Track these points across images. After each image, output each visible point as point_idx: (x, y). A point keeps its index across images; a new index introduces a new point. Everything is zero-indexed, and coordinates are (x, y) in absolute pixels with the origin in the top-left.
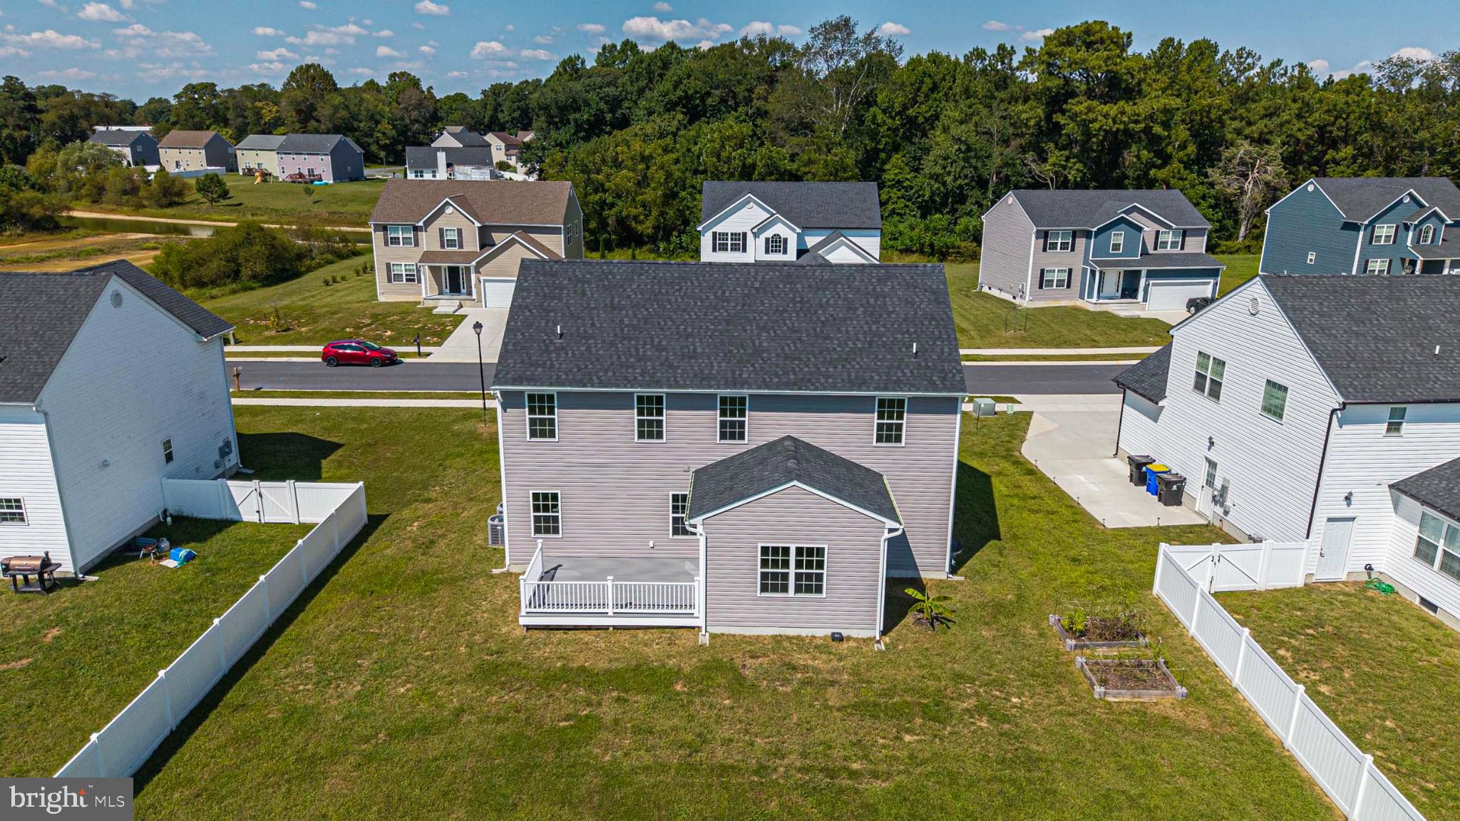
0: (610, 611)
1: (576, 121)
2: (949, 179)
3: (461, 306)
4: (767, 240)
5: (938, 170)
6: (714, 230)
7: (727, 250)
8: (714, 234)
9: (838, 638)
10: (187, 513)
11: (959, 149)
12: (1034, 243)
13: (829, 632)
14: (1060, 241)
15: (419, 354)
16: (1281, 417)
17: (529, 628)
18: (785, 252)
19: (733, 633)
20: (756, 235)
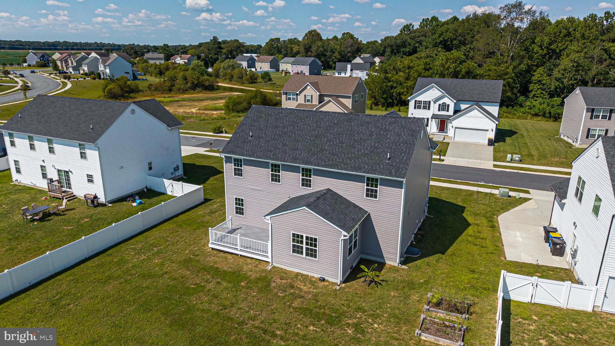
0: (238, 247)
1: (403, 51)
2: (565, 81)
4: (440, 105)
5: (559, 76)
6: (416, 99)
7: (421, 108)
8: (416, 101)
9: (323, 280)
10: (153, 188)
11: (573, 65)
12: (585, 114)
13: (319, 276)
14: (601, 114)
16: (598, 215)
17: (213, 249)
18: (448, 111)
19: (282, 267)
20: (435, 102)
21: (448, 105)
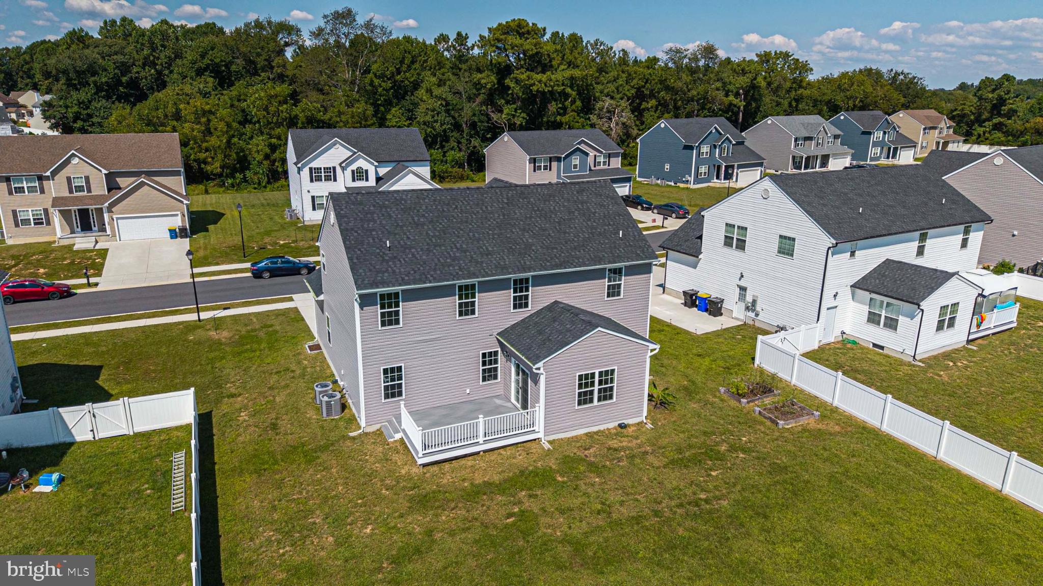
0: (481, 440)
1: (95, 83)
2: (437, 125)
3: (97, 242)
4: (353, 171)
5: (428, 118)
6: (310, 166)
7: (321, 180)
8: (311, 169)
9: (621, 426)
10: (16, 444)
12: (528, 167)
13: (616, 424)
14: (543, 165)
15: (89, 285)
16: (792, 255)
18: (367, 180)
19: (560, 437)
20: (343, 169)
21: (367, 171)
